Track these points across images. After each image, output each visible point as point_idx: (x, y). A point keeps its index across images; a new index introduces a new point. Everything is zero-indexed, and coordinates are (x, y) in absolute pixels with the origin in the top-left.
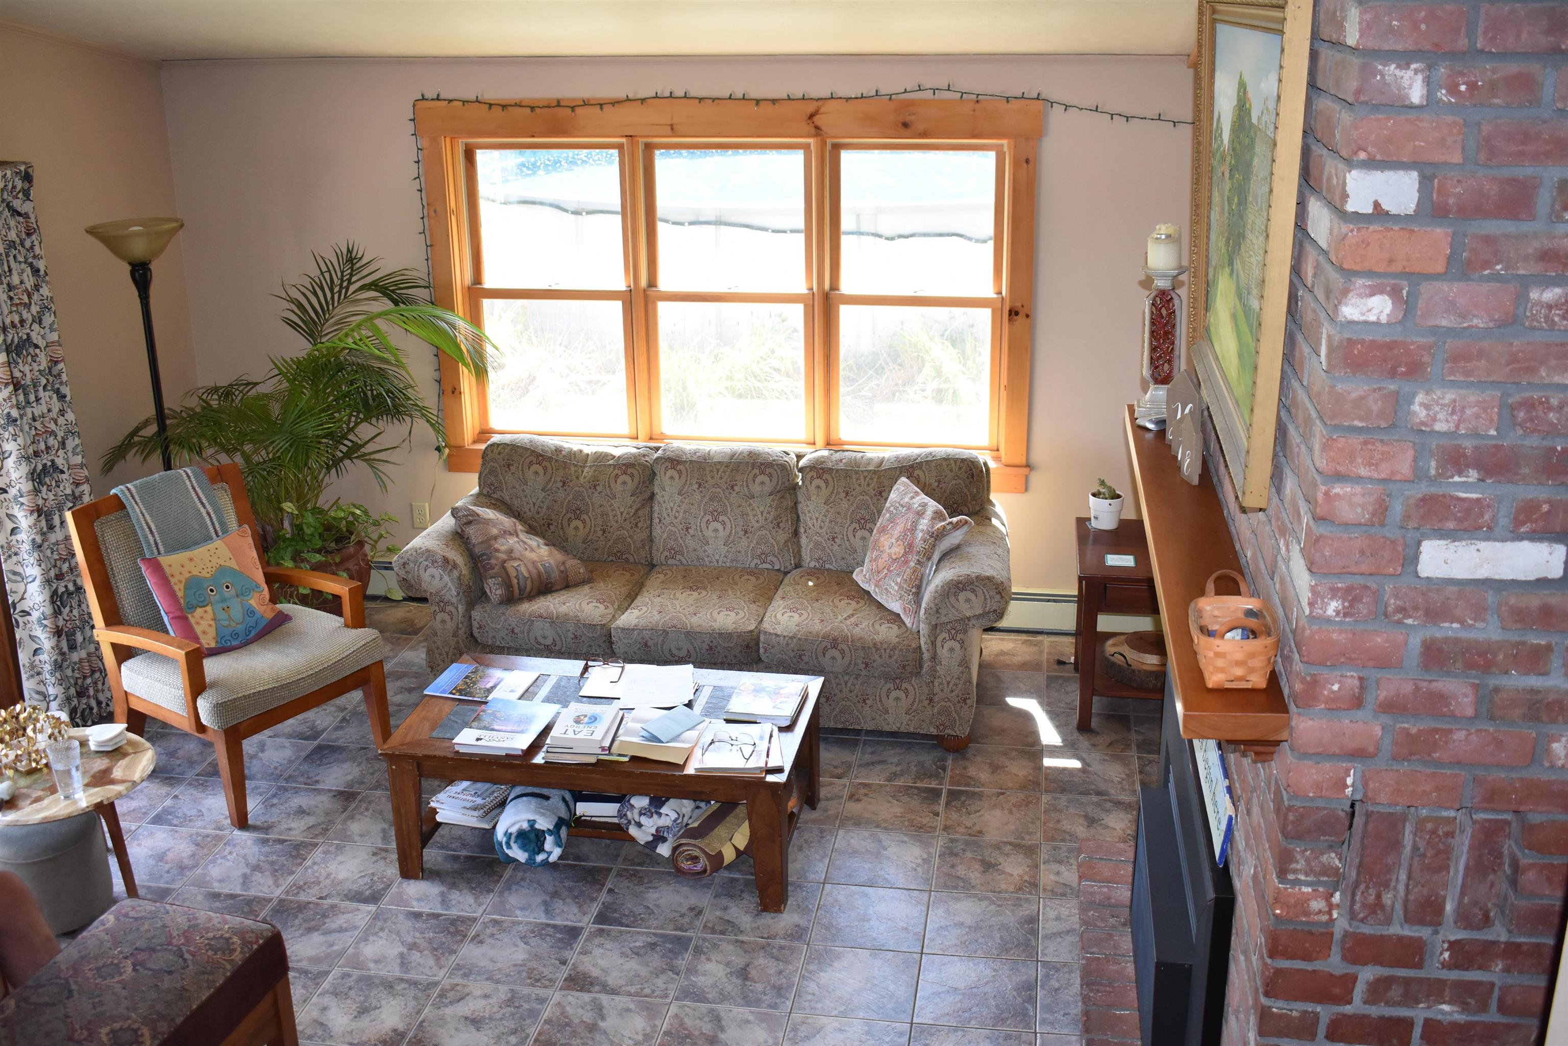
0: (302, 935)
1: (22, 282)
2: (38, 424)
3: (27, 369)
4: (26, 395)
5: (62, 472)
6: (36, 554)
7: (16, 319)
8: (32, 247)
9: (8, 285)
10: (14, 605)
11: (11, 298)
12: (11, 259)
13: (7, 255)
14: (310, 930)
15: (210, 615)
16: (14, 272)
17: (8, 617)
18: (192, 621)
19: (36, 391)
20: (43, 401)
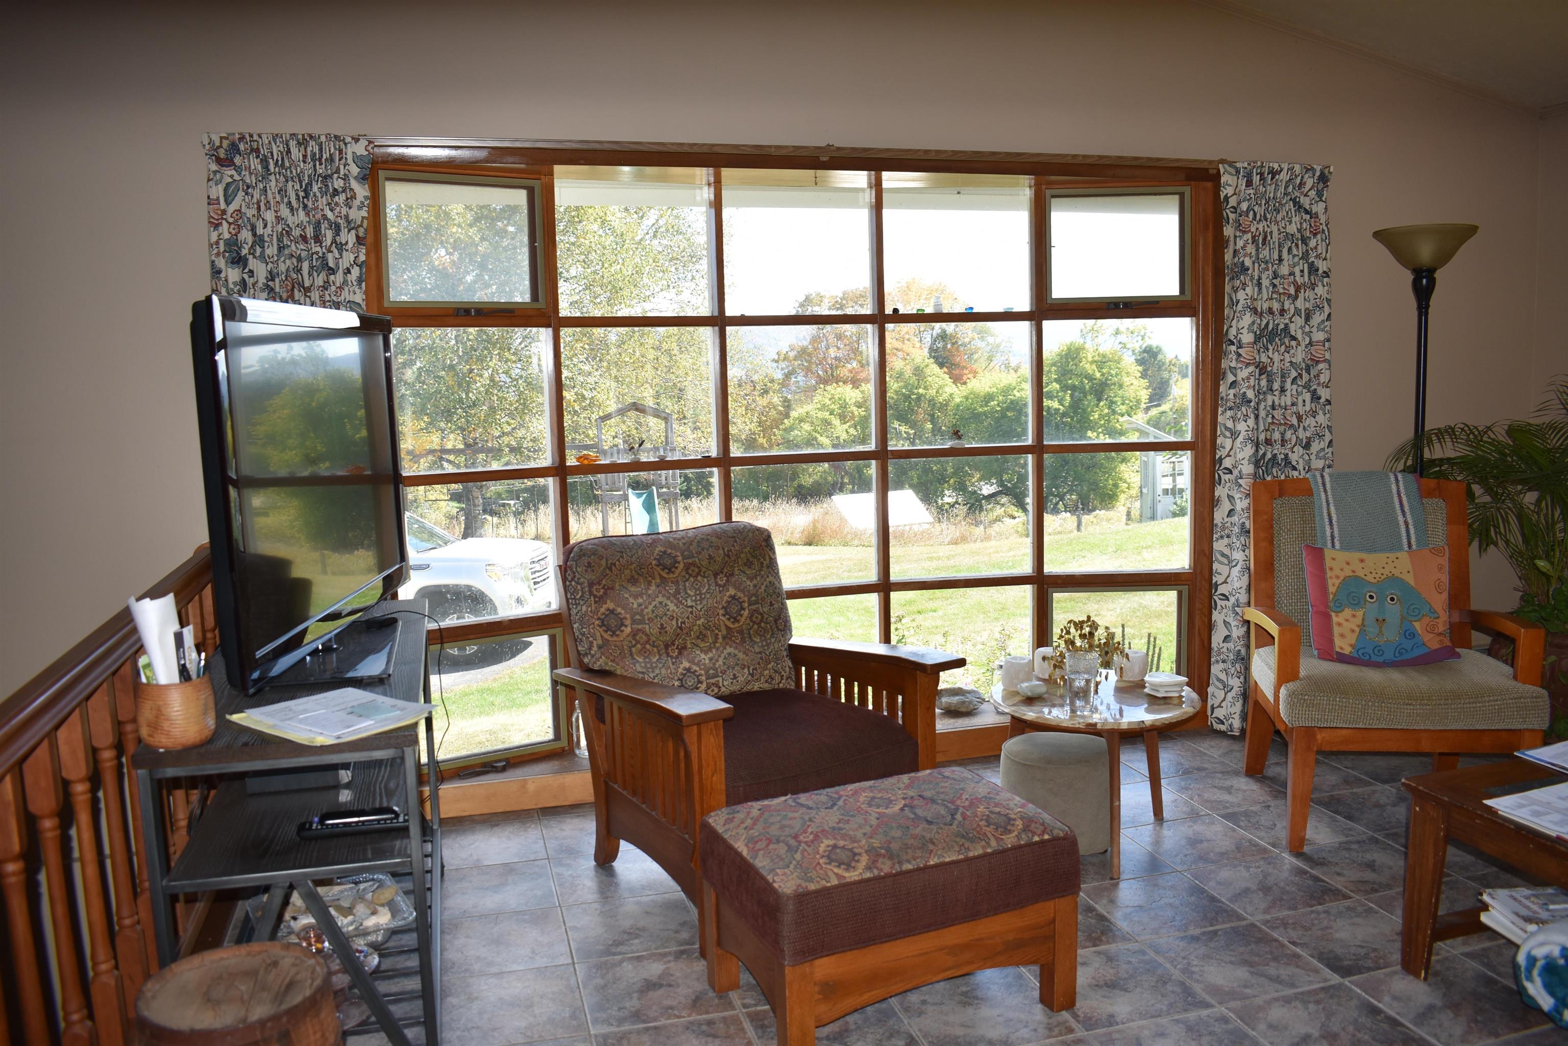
0: (1231, 963)
1: (1292, 274)
2: (1275, 413)
3: (1276, 357)
4: (1270, 381)
5: (1295, 469)
6: (1242, 539)
7: (1276, 306)
8: (1316, 248)
9: (1274, 272)
10: (1217, 585)
11: (1275, 286)
12: (1285, 251)
13: (1280, 246)
14: (1245, 963)
15: (1359, 621)
16: (1285, 263)
17: (1211, 596)
18: (1335, 619)
19: (1283, 382)
20: (1288, 393)
